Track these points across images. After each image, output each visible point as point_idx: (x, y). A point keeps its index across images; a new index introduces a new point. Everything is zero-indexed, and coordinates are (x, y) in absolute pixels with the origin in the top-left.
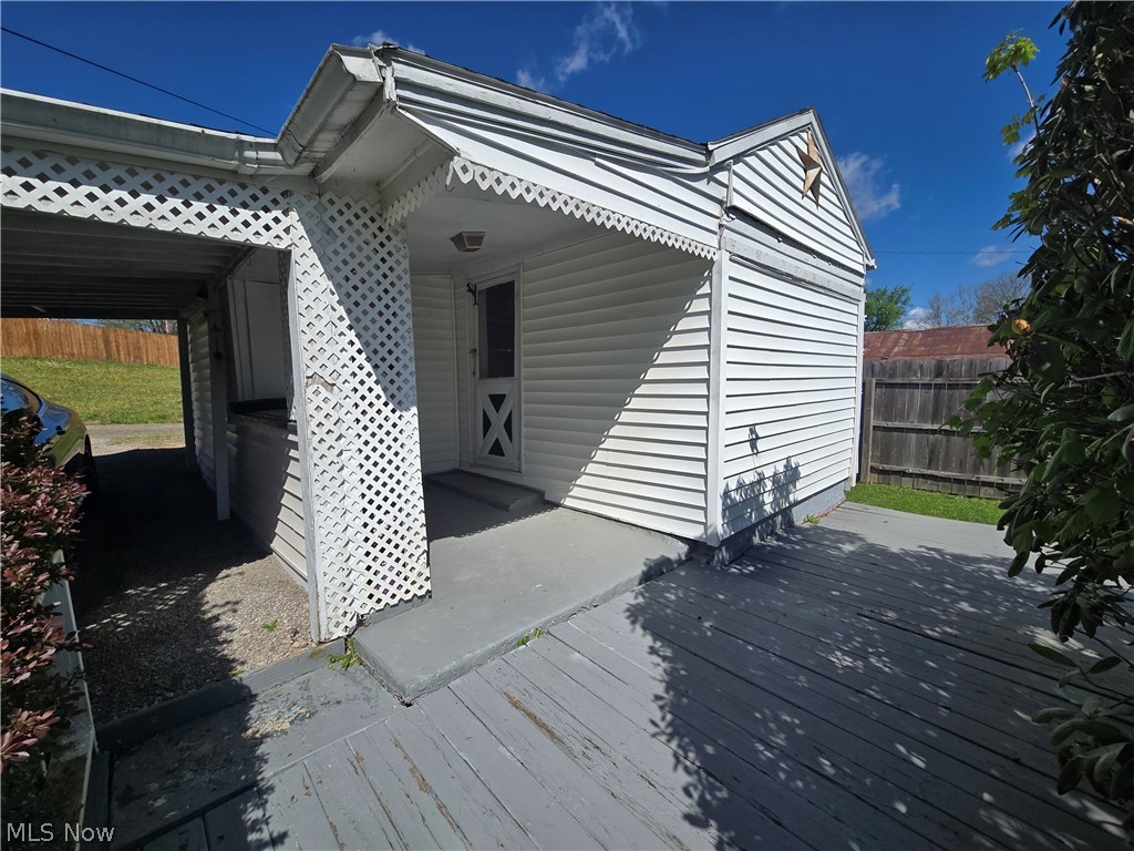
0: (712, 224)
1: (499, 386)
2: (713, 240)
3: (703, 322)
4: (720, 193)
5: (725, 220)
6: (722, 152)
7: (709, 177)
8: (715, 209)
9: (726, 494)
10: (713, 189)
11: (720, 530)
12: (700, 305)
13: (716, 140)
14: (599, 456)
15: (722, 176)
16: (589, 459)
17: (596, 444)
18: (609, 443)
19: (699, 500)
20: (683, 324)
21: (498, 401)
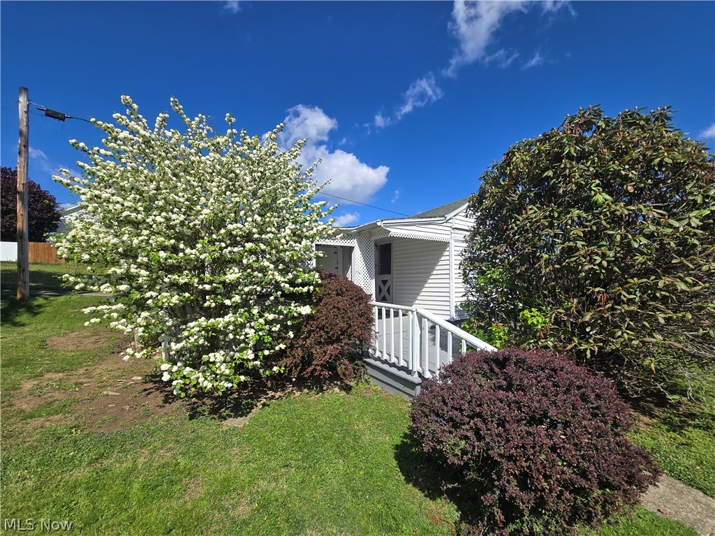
0: (449, 233)
1: (385, 277)
2: (449, 237)
3: (447, 258)
4: (451, 225)
5: (452, 231)
6: (448, 217)
7: (447, 222)
8: (450, 229)
9: (456, 307)
10: (448, 224)
11: (455, 317)
12: (446, 253)
13: (447, 214)
14: (419, 298)
15: (450, 221)
16: (416, 299)
17: (418, 294)
18: (422, 294)
19: (448, 308)
20: (442, 258)
21: (384, 282)
